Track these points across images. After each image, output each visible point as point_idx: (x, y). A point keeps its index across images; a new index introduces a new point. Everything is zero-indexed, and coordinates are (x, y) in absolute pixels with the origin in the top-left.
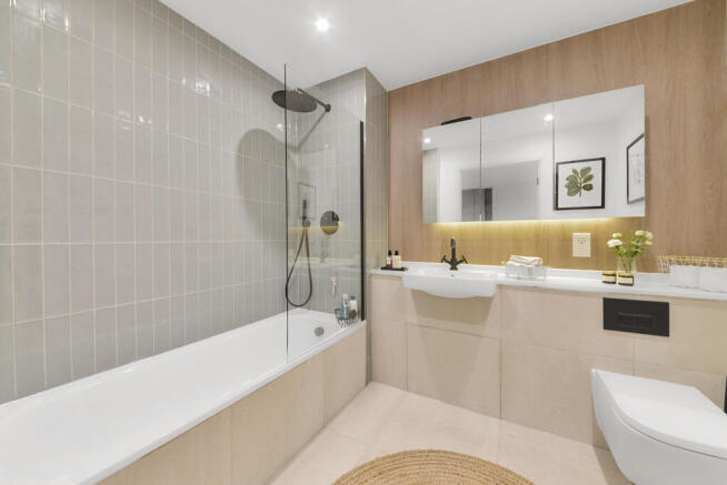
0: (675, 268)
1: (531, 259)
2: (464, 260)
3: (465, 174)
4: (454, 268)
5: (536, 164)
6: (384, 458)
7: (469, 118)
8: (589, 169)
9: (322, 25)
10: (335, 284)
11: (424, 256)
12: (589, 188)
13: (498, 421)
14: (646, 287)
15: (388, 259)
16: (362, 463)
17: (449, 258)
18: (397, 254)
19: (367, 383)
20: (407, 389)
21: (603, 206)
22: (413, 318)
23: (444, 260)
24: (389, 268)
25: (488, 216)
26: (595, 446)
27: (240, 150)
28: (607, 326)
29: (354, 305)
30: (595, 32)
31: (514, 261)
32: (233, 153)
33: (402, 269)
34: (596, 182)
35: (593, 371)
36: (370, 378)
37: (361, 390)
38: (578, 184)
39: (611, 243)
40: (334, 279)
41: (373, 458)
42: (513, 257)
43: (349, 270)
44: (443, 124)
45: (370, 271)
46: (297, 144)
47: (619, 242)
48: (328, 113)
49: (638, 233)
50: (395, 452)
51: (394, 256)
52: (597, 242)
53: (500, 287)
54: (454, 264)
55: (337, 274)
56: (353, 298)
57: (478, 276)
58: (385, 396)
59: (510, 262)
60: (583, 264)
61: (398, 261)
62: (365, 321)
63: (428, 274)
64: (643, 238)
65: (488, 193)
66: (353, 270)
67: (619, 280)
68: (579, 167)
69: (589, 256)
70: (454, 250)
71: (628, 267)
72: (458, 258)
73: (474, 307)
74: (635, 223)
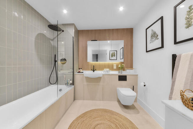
0: (127, 70)
1: (108, 69)
2: (96, 70)
3: (93, 51)
4: (94, 72)
5: (106, 50)
6: (82, 114)
7: (97, 40)
8: (114, 52)
9: (65, 11)
10: (65, 77)
11: (87, 69)
12: (115, 56)
13: (102, 101)
14: (124, 73)
15: (79, 70)
16: (77, 117)
17: (93, 70)
18: (81, 69)
19: (74, 101)
20: (84, 100)
21: (117, 60)
22: (85, 83)
23: (92, 70)
24: (79, 72)
25: (97, 61)
26: (118, 101)
27: (36, 39)
28: (119, 80)
29: (71, 82)
30: (117, 29)
31: (105, 70)
32: (34, 39)
33: (83, 72)
34: (116, 55)
35: (117, 88)
36: (74, 99)
37: (73, 103)
38: (113, 55)
39: (119, 66)
40: (65, 76)
41: (79, 115)
42: (105, 69)
43: (69, 73)
44: (92, 41)
45: (75, 73)
46: (52, 39)
47: (120, 66)
48: (63, 32)
49: (123, 64)
50: (84, 112)
51: (80, 70)
52: (117, 66)
53: (103, 75)
54: (94, 71)
55: (65, 75)
56: (71, 80)
57: (99, 73)
58: (79, 102)
59: (104, 70)
60: (115, 70)
61: (81, 71)
62: (74, 86)
63: (88, 73)
64: (123, 65)
65: (97, 55)
66: (70, 73)
67: (120, 72)
68: (113, 52)
69: (116, 68)
70: (94, 68)
71: (121, 70)
72: (95, 69)
73: (98, 79)
74: (122, 63)
